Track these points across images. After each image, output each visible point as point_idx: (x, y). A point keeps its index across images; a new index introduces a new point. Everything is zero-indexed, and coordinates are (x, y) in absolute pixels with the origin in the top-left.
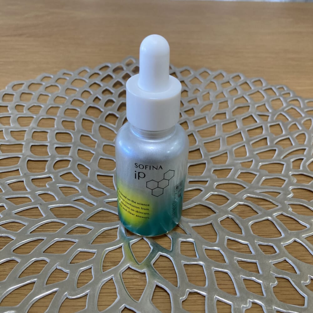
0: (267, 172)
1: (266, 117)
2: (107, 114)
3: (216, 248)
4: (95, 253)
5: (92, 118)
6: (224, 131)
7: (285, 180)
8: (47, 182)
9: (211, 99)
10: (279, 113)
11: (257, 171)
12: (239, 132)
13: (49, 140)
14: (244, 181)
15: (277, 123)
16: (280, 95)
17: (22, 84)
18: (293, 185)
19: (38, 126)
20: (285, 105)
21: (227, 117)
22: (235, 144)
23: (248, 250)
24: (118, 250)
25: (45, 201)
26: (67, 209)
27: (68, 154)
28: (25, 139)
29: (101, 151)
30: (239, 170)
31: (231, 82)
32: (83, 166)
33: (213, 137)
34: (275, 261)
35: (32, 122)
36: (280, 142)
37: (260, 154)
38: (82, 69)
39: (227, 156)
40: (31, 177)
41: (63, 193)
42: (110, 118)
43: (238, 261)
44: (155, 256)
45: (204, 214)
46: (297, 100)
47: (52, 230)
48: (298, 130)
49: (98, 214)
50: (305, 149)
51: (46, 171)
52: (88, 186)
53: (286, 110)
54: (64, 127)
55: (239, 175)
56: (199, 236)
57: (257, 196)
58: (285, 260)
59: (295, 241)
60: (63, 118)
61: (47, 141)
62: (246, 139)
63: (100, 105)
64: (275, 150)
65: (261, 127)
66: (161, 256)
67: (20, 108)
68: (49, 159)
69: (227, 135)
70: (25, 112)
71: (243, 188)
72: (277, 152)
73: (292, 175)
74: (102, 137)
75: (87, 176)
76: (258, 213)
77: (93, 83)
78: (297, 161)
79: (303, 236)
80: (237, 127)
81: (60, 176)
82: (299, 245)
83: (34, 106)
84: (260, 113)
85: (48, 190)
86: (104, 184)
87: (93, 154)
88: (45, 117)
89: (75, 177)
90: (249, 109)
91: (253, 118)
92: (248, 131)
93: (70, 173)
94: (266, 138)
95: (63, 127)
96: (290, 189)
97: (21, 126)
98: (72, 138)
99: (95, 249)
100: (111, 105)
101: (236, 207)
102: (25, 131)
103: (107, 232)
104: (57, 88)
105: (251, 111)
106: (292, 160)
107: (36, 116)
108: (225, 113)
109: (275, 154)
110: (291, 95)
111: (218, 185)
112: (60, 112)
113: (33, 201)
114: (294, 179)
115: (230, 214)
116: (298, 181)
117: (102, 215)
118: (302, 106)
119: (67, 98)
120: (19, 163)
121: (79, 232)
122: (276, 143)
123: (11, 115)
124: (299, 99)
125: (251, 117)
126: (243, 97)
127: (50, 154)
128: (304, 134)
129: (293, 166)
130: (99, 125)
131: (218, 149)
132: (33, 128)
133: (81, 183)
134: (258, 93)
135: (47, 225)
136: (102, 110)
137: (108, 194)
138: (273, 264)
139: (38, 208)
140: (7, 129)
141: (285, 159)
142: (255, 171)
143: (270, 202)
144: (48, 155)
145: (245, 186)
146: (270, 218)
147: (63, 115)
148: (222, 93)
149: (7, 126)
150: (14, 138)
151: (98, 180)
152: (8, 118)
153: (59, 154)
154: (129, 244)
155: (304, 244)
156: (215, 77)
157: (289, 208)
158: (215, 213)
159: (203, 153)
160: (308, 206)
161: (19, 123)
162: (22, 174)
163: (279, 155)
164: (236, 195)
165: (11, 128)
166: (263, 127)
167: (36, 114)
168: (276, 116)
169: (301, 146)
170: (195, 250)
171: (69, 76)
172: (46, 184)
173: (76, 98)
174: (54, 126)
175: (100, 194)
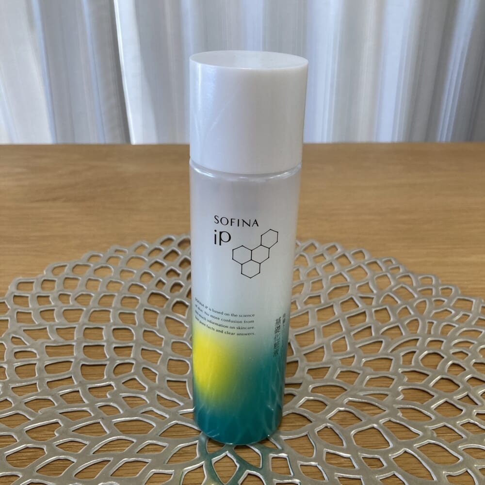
0: (372, 370)
1: (370, 300)
2: (175, 301)
3: (313, 463)
4: (172, 474)
5: (155, 308)
6: (319, 319)
7: (393, 379)
8: (108, 391)
9: (301, 278)
10: (386, 294)
11: (361, 369)
12: (337, 320)
13: (105, 338)
14: (346, 381)
15: (384, 307)
16: (387, 271)
17: (65, 266)
18: (403, 385)
19: (89, 320)
20: (393, 283)
21: (322, 301)
22: (334, 336)
23: (350, 465)
24: (198, 470)
25: (107, 415)
26: (134, 423)
27: (130, 355)
28: (75, 338)
29: (169, 350)
30: (339, 369)
31: (325, 255)
32: (150, 370)
33: (306, 327)
34: (382, 475)
35: (82, 316)
36: (387, 332)
37: (363, 348)
38: (138, 243)
39: (324, 352)
40: (88, 385)
41: (128, 404)
42: (179, 307)
43: (339, 477)
44: (242, 475)
45: (298, 424)
46: (409, 276)
47: (119, 449)
48: (409, 315)
49: (172, 428)
50: (417, 340)
51: (105, 377)
52: (158, 395)
53: (394, 289)
54: (121, 320)
55: (339, 375)
56: (293, 450)
57: (360, 400)
58: (394, 475)
59: (406, 452)
60: (121, 309)
61: (103, 340)
62: (346, 328)
63: (165, 291)
64: (382, 342)
65: (364, 313)
66: (249, 474)
67: (65, 297)
68: (108, 363)
69: (322, 324)
70: (71, 303)
71: (344, 391)
72: (383, 344)
73: (402, 372)
74: (169, 331)
75: (155, 382)
76: (361, 420)
77: (153, 262)
78: (408, 355)
79: (415, 445)
80: (335, 314)
81: (123, 383)
82: (410, 456)
83: (82, 295)
84: (362, 295)
85: (110, 400)
86: (176, 392)
87: (161, 354)
88: (97, 309)
89: (140, 383)
90: (348, 290)
91: (354, 301)
92: (348, 318)
93: (135, 379)
94: (370, 327)
95: (121, 322)
96: (400, 390)
97: (69, 321)
98: (133, 334)
99: (172, 470)
100: (179, 291)
101: (336, 414)
102: (75, 328)
103: (183, 449)
104: (108, 270)
105: (352, 292)
106: (402, 354)
107: (86, 307)
108: (319, 296)
109: (381, 347)
110: (401, 271)
111: (314, 388)
112: (115, 302)
113: (93, 415)
114: (404, 377)
115: (329, 423)
116: (409, 380)
117: (177, 429)
118: (414, 284)
119: (123, 283)
120: (71, 369)
121: (152, 451)
122: (382, 334)
123: (55, 308)
124: (411, 275)
125: (351, 300)
126: (341, 274)
127: (108, 357)
128: (416, 320)
129: (403, 361)
130: (165, 317)
131: (313, 343)
132: (84, 324)
133: (148, 391)
134: (360, 269)
135: (112, 443)
136: (167, 297)
137: (182, 404)
138: (381, 480)
139: (99, 423)
140: (51, 327)
141: (395, 352)
142: (357, 369)
143: (376, 406)
144: (106, 357)
145: (346, 388)
146: (375, 425)
147: (119, 306)
148: (315, 269)
149: (52, 323)
150: (61, 337)
151: (169, 386)
152: (51, 312)
153: (119, 356)
154: (211, 462)
155: (416, 456)
156: (305, 249)
157: (398, 413)
158: (311, 422)
159: (295, 349)
160: (421, 410)
161: (66, 318)
162: (77, 382)
163: (387, 347)
164: (336, 399)
165: (56, 325)
166: (367, 313)
167: (86, 305)
168: (382, 299)
169: (413, 336)
170: (288, 467)
171: (123, 253)
172: (106, 393)
173: (134, 283)
174: (109, 320)
175: (171, 404)
